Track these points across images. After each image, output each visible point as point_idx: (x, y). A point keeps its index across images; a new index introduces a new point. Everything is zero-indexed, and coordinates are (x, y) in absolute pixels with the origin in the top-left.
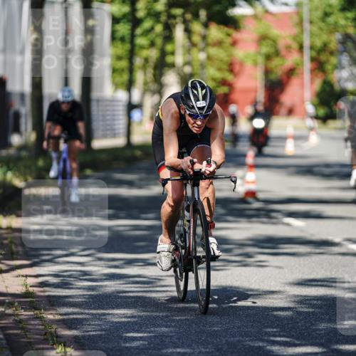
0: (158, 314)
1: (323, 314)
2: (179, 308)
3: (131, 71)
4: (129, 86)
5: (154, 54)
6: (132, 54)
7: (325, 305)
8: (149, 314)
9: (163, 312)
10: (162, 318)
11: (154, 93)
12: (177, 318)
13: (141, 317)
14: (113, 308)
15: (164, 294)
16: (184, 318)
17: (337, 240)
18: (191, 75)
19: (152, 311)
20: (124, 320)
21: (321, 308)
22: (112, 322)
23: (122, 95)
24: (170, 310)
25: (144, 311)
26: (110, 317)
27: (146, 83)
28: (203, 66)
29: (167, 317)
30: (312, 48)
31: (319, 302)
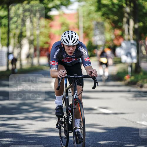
0: (21, 140)
1: (90, 139)
2: (31, 137)
3: (9, 39)
4: (8, 45)
5: (18, 32)
6: (9, 32)
7: (91, 135)
8: (18, 140)
9: (23, 139)
10: (23, 142)
11: (18, 48)
12: (30, 142)
13: (15, 141)
14: (3, 138)
15: (24, 132)
16: (32, 141)
17: (95, 107)
18: (33, 40)
19: (19, 139)
20: (7, 143)
21: (89, 136)
22: (3, 144)
23: (5, 49)
24: (26, 138)
25: (16, 139)
26: (2, 142)
27: (14, 44)
28: (38, 36)
29: (25, 141)
30: (84, 27)
31: (89, 134)
